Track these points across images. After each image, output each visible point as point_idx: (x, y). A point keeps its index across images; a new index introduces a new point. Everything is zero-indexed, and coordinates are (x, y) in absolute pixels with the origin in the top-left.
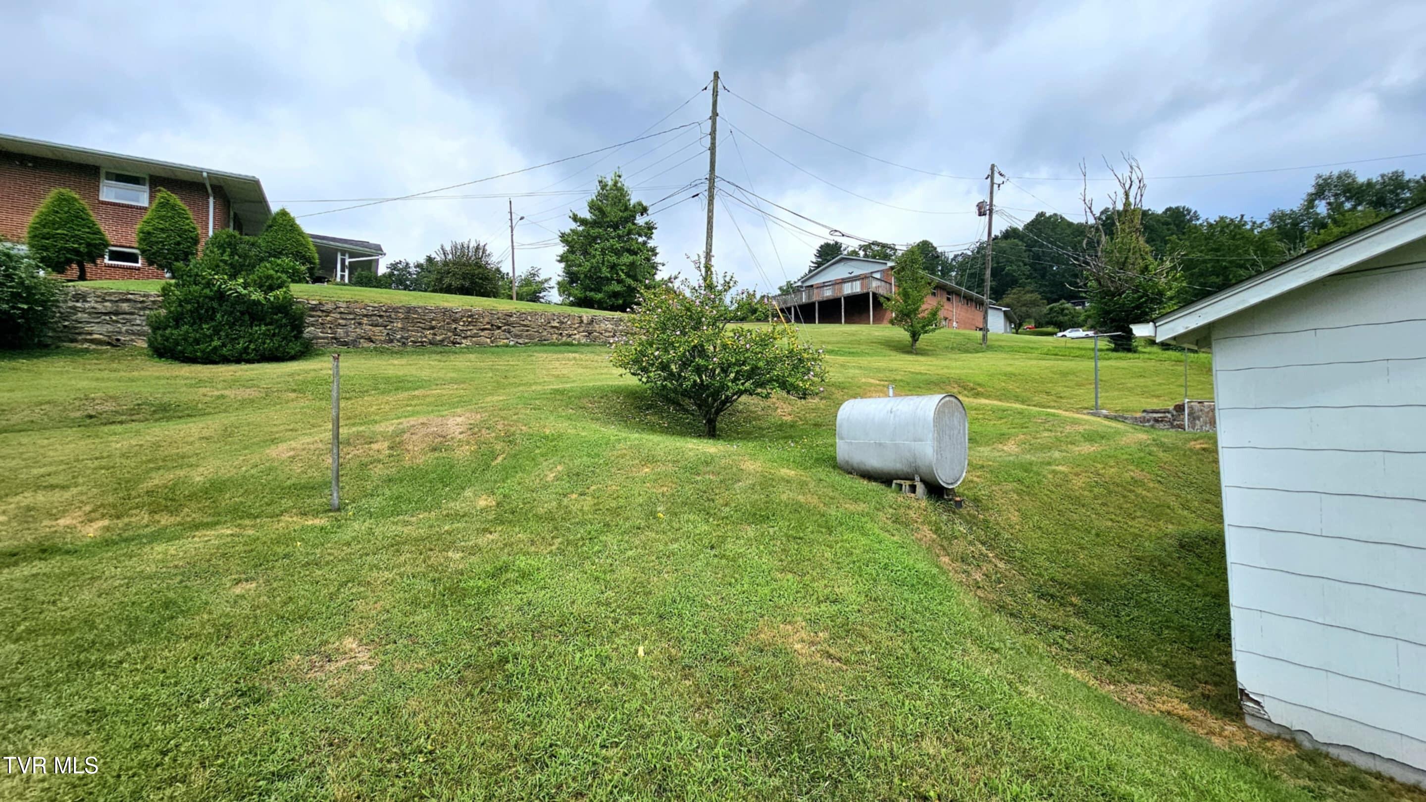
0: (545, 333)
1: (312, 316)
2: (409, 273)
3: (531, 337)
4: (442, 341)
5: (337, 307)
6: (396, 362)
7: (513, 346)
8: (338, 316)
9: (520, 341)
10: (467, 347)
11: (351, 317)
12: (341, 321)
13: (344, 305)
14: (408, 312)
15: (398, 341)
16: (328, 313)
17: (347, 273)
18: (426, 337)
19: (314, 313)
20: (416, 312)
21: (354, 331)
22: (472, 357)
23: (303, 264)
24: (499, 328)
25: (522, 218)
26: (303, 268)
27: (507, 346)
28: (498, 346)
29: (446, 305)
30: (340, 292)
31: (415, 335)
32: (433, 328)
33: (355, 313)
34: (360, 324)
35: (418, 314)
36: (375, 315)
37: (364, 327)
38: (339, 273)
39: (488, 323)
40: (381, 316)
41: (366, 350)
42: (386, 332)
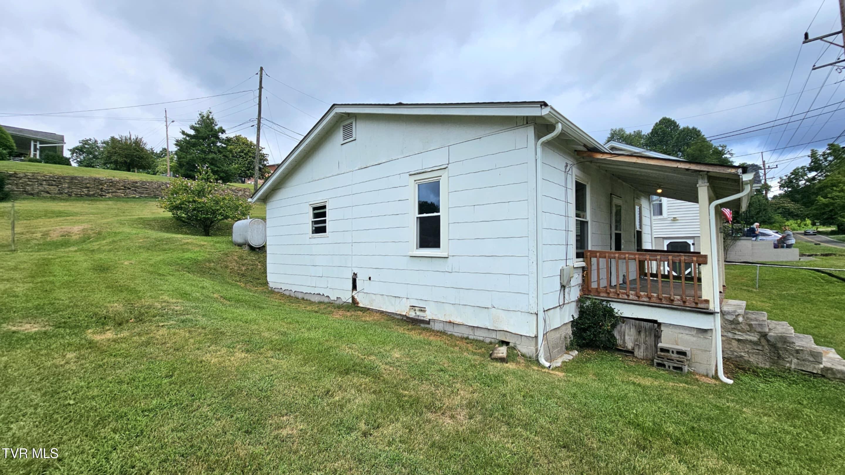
0: (157, 192)
1: (11, 180)
2: (97, 147)
3: (148, 194)
4: (94, 194)
5: (26, 176)
6: (62, 204)
7: (138, 198)
8: (27, 180)
9: (143, 195)
10: (109, 198)
11: (35, 180)
12: (28, 183)
13: (31, 175)
14: (72, 179)
15: (66, 193)
16: (20, 178)
17: (38, 153)
18: (83, 192)
19: (11, 178)
20: (77, 180)
21: (37, 188)
22: (110, 203)
23: (5, 149)
24: (129, 189)
25: (173, 122)
26: (4, 151)
27: (134, 198)
28: (128, 198)
29: (97, 176)
30: (28, 167)
31: (75, 190)
32: (88, 188)
33: (37, 179)
34: (41, 184)
35: (78, 180)
36: (51, 180)
37: (44, 186)
38: (32, 152)
39: (122, 186)
40: (54, 181)
41: (45, 198)
42: (58, 189)
